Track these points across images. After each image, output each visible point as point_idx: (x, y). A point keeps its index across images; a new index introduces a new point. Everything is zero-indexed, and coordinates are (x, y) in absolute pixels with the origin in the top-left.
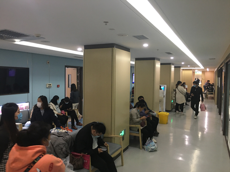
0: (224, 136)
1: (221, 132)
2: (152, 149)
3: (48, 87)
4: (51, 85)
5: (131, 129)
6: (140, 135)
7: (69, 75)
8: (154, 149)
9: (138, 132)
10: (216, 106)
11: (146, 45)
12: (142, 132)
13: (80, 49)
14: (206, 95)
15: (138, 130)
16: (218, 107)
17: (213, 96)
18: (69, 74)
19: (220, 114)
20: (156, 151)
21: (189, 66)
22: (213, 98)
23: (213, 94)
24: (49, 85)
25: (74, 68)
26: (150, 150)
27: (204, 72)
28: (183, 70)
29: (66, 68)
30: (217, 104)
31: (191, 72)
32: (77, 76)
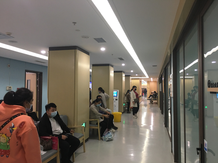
0: (166, 128)
1: (164, 125)
2: (109, 139)
3: (8, 89)
4: (11, 87)
5: (90, 123)
6: (98, 128)
7: (28, 81)
8: (110, 138)
9: (97, 125)
10: (159, 109)
11: (103, 49)
12: (100, 125)
13: (44, 52)
14: (151, 100)
15: (97, 124)
16: (160, 109)
17: (156, 102)
18: (28, 79)
19: (162, 113)
20: (112, 140)
21: (137, 75)
22: (157, 103)
23: (156, 99)
24: (9, 87)
25: (34, 73)
26: (107, 140)
27: (148, 82)
28: (132, 79)
29: (26, 72)
30: (160, 107)
31: (138, 81)
32: (37, 81)
